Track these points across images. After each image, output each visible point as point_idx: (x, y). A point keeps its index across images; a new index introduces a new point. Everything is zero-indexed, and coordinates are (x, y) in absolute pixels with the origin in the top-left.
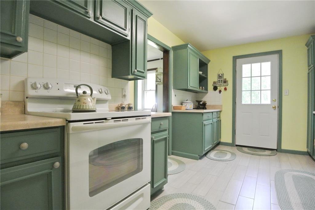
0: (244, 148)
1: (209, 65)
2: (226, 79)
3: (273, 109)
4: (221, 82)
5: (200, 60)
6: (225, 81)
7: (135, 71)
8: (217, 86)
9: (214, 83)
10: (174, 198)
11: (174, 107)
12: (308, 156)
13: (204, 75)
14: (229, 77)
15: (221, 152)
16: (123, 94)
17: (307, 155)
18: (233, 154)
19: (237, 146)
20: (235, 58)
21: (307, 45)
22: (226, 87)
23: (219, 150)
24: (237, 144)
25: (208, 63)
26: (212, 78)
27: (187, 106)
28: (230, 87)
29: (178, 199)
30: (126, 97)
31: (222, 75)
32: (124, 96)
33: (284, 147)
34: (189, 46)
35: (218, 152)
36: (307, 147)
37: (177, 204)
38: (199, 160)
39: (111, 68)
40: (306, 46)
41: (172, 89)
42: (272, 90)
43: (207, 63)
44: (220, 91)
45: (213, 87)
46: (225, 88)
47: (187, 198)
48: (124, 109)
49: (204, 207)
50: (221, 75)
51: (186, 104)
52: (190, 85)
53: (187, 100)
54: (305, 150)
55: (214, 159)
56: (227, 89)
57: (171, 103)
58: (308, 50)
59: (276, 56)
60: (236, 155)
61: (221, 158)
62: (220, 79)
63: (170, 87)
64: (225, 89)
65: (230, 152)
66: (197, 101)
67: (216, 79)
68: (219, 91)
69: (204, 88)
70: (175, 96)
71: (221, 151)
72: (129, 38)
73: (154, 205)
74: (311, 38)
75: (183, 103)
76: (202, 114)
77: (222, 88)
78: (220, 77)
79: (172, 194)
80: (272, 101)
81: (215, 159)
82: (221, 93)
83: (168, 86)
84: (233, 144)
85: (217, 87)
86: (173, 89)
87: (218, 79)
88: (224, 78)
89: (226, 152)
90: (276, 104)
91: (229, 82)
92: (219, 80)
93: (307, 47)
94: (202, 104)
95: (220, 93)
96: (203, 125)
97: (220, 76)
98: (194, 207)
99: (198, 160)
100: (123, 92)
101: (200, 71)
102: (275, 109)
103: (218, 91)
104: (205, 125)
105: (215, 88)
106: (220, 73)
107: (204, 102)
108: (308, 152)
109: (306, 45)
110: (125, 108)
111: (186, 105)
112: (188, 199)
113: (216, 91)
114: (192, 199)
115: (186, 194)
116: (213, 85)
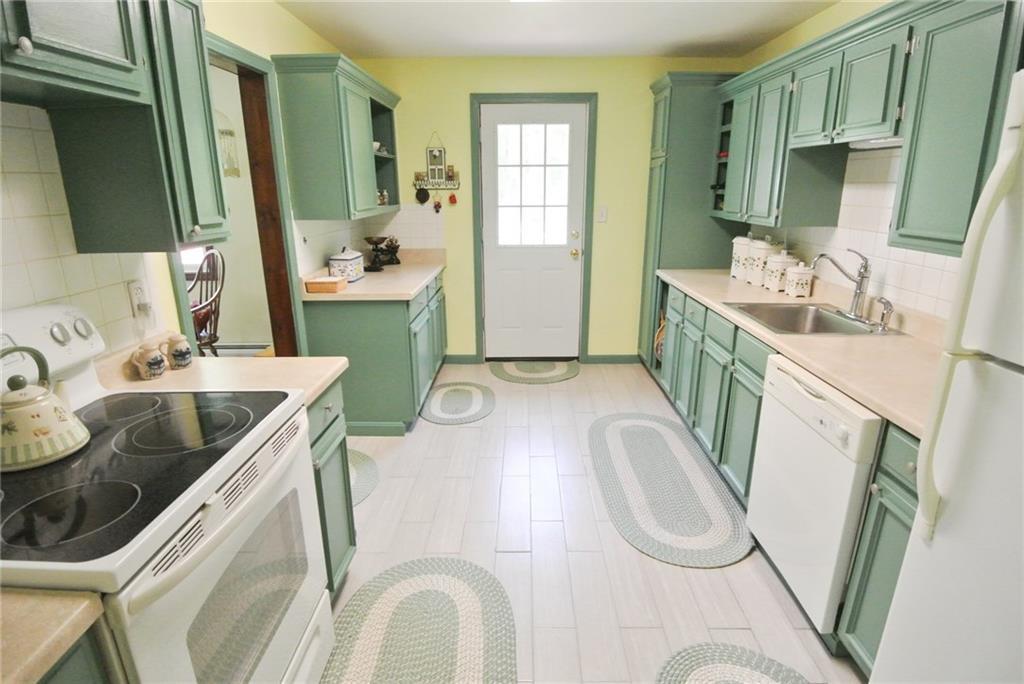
0: (506, 365)
1: (397, 113)
2: (452, 166)
3: (571, 258)
4: (440, 177)
5: (373, 102)
6: (450, 174)
7: (193, 231)
8: (429, 187)
9: (418, 177)
10: (386, 589)
11: (306, 284)
12: (640, 365)
13: (385, 154)
14: (459, 159)
15: (455, 390)
16: (136, 302)
17: (638, 362)
18: (487, 392)
19: (488, 360)
20: (478, 100)
21: (656, 89)
22: (455, 192)
23: (449, 385)
24: (488, 356)
25: (394, 107)
26: (409, 164)
27: (348, 270)
28: (465, 193)
29: (397, 586)
30: (151, 313)
31: (440, 151)
32: (143, 308)
33: (593, 351)
34: (340, 63)
35: (446, 394)
36: (640, 347)
37: (401, 603)
38: (407, 434)
39: (66, 210)
40: (650, 91)
41: (293, 221)
42: (570, 207)
43: (389, 107)
44: (437, 207)
45: (415, 191)
46: (451, 198)
47: (418, 574)
48: (159, 368)
49: (469, 584)
50: (437, 154)
51: (342, 264)
52: (355, 209)
53: (344, 249)
54: (634, 352)
55: (444, 419)
56: (458, 201)
57: (297, 274)
58: (656, 105)
59: (582, 109)
60: (493, 394)
61: (461, 412)
62: (433, 167)
63: (286, 213)
64: (453, 200)
65: (478, 386)
66: (369, 240)
67: (422, 166)
68: (433, 205)
69: (385, 193)
70: (305, 241)
71: (454, 387)
72: (146, 97)
73: (342, 632)
74: (668, 79)
75: (331, 262)
76: (405, 306)
77: (443, 196)
78: (435, 158)
79: (374, 578)
80: (572, 236)
81: (448, 420)
82: (441, 210)
83: (278, 210)
84: (480, 358)
85: (426, 190)
86: (295, 219)
87: (430, 167)
88: (448, 164)
89: (467, 388)
90: (579, 245)
91: (460, 175)
92: (432, 170)
93: (654, 93)
94: (384, 247)
95: (437, 211)
96: (411, 336)
97: (435, 156)
98: (446, 592)
99: (403, 435)
100: (133, 294)
101: (375, 140)
102: (576, 259)
103: (430, 204)
104: (415, 334)
105: (422, 196)
106: (435, 145)
107: (391, 240)
108: (639, 356)
109: (651, 88)
110: (162, 361)
111: (342, 268)
112: (423, 576)
113: (426, 204)
114: (433, 573)
115: (413, 562)
116: (415, 185)
